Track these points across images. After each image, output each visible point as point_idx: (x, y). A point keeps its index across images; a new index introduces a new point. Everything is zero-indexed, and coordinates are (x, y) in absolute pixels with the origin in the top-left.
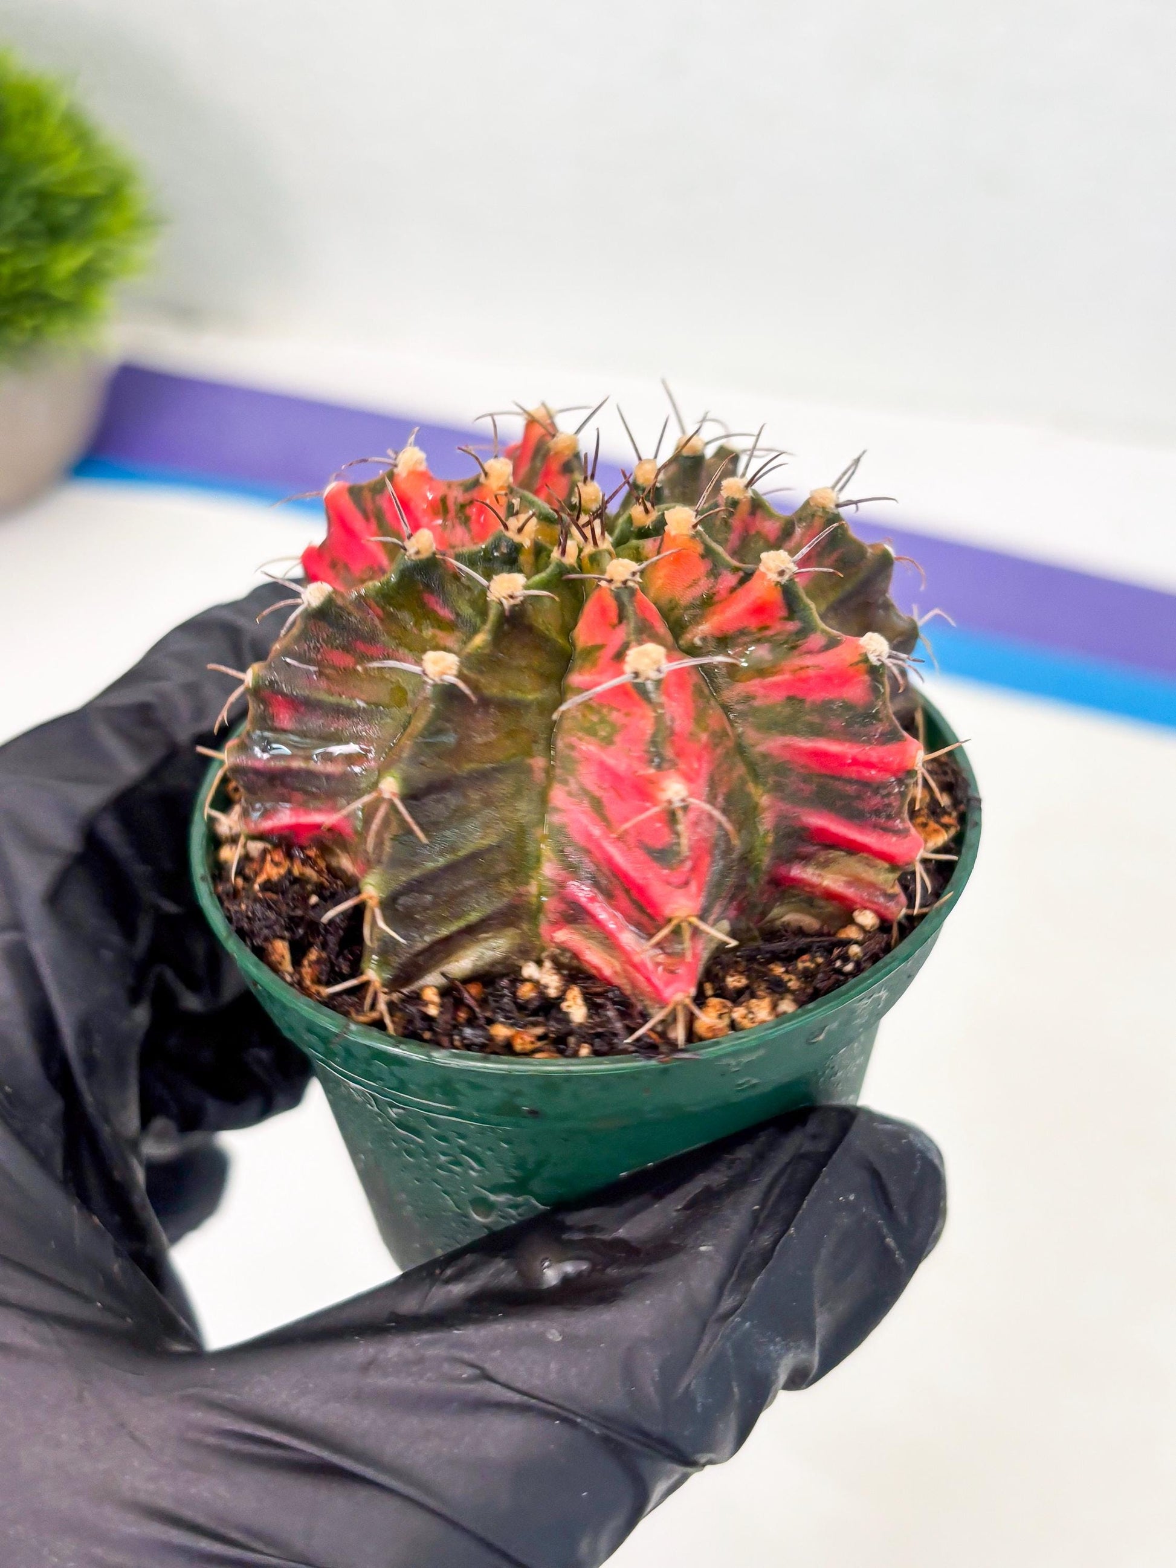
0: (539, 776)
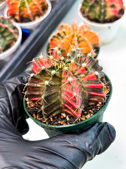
0: (60, 93)
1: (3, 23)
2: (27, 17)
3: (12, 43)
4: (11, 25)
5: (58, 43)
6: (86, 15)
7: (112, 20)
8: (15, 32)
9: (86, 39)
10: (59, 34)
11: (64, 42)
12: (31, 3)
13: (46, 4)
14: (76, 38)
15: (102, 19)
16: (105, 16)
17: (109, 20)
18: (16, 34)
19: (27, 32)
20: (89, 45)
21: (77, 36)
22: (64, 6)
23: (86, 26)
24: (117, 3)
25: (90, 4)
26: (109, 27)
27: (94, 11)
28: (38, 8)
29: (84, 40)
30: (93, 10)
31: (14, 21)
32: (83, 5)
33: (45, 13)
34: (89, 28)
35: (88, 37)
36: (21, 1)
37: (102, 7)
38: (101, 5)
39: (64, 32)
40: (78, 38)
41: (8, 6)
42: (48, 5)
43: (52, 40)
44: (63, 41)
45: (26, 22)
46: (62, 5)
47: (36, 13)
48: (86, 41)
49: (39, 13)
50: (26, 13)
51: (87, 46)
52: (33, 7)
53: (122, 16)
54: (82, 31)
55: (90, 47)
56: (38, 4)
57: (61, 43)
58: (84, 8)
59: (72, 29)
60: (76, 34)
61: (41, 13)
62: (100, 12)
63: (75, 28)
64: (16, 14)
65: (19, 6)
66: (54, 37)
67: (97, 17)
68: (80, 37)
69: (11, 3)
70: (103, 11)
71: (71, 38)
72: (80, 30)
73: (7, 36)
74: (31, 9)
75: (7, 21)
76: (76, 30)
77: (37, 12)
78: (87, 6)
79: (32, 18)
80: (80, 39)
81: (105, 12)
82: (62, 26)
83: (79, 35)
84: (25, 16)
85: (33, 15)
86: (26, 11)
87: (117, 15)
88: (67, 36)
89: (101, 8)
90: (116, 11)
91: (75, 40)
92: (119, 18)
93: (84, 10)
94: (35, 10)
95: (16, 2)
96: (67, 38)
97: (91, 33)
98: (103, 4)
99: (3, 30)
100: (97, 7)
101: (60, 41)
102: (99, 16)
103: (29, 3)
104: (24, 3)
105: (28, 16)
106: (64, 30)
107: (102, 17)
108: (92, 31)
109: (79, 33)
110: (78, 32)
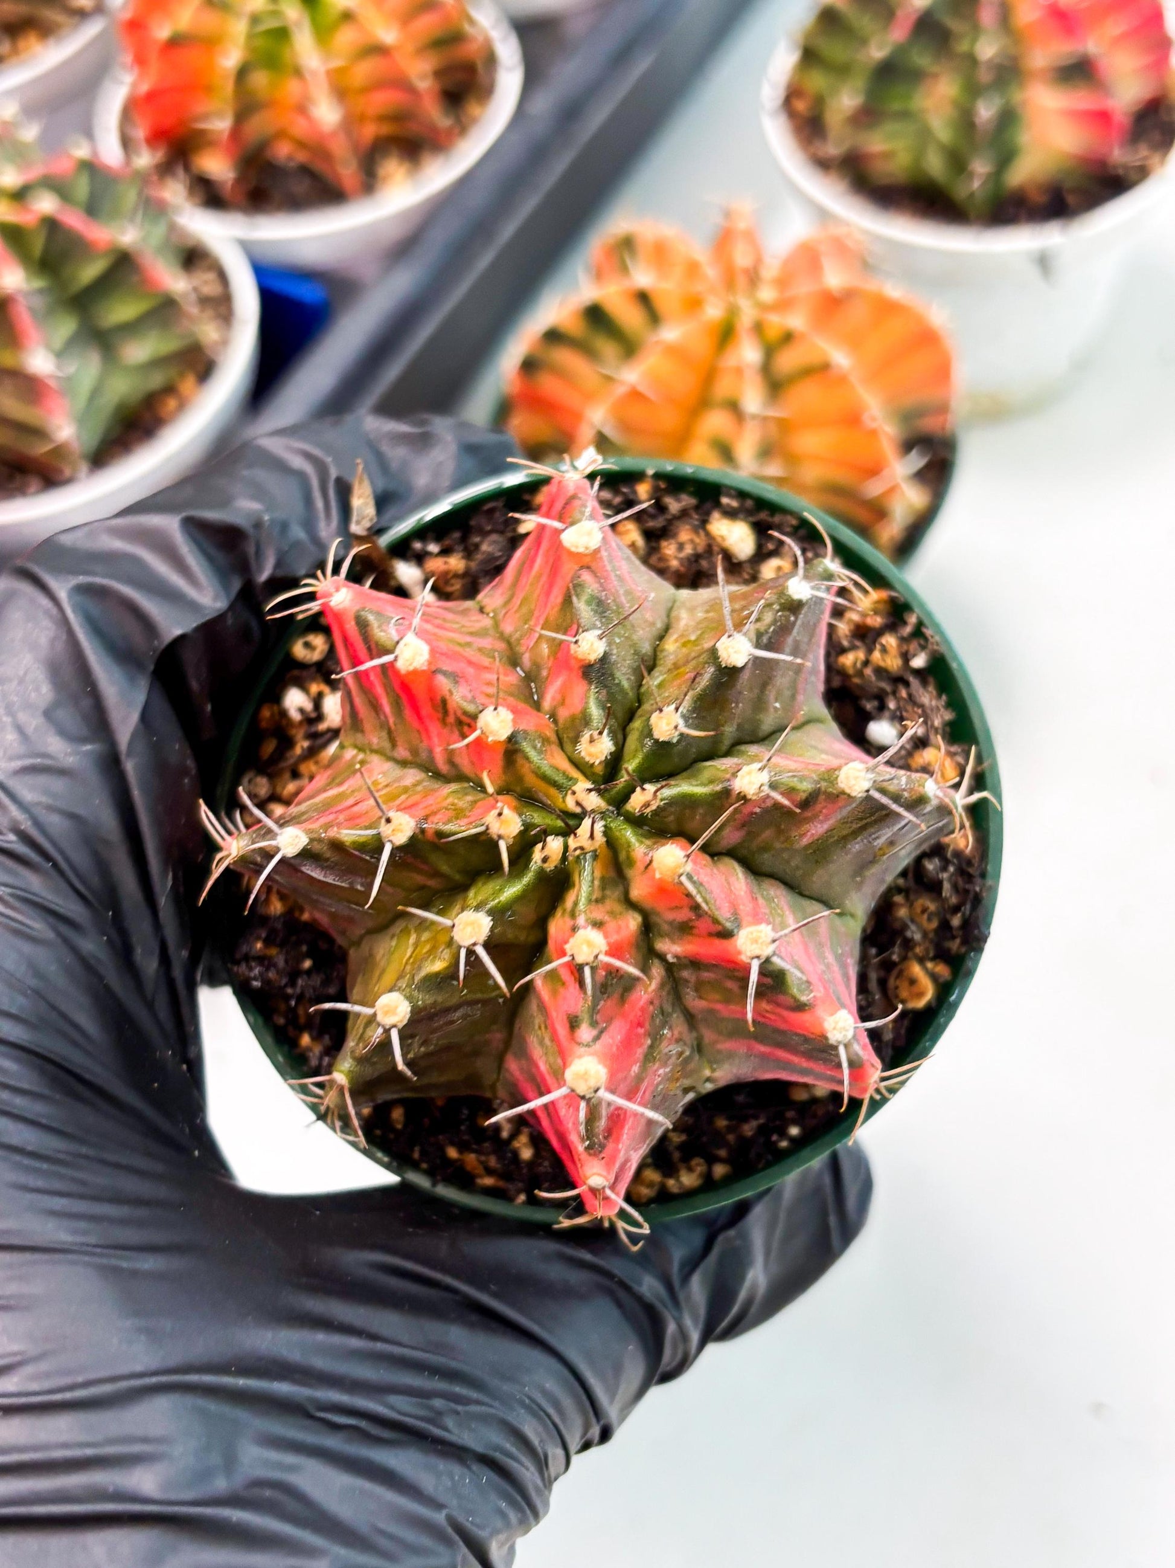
1: (92, 209)
2: (302, 157)
3: (170, 390)
4: (159, 231)
5: (590, 397)
6: (833, 149)
7: (1071, 199)
8: (195, 289)
9: (841, 359)
10: (595, 315)
11: (642, 388)
12: (346, 38)
13: (471, 50)
14: (749, 353)
15: (976, 184)
16: (1006, 157)
17: (1040, 199)
18: (210, 313)
19: (307, 293)
20: (866, 418)
21: (758, 328)
22: (642, 64)
23: (841, 248)
24: (1118, 41)
25: (877, 52)
26: (1044, 262)
27: (905, 115)
28: (401, 84)
29: (821, 370)
30: (896, 106)
31: (192, 191)
32: (810, 56)
33: (462, 128)
34: (865, 264)
35: (854, 342)
36: (255, 19)
37: (984, 76)
38: (972, 60)
39: (643, 298)
40: (770, 351)
41: (128, 58)
42: (491, 59)
43: (529, 366)
44: (631, 375)
45: (296, 204)
46: (622, 57)
47: (386, 129)
48: (842, 380)
49: (413, 128)
50: (299, 127)
51: (852, 419)
52: (364, 71)
53: (1155, 159)
54: (803, 288)
55: (873, 433)
56: (410, 48)
57: (620, 390)
58: (817, 81)
59: (711, 273)
60: (747, 315)
61: (434, 129)
62: (966, 121)
63: (742, 258)
64: (202, 133)
65: (231, 59)
66: (553, 336)
67: (935, 165)
68: (788, 338)
69: (162, 32)
70: (986, 111)
71: (702, 346)
72: (783, 282)
73: (131, 329)
74: (341, 92)
75: (130, 196)
76: (753, 278)
77: (398, 117)
78: (842, 71)
79: (347, 172)
80: (788, 361)
81: (1008, 119)
82: (627, 244)
83: (777, 322)
84: (283, 151)
85: (356, 147)
86: (302, 109)
87: (1119, 156)
88: (670, 333)
89: (973, 90)
90: (1102, 117)
91: (739, 371)
92: (1133, 176)
93: (819, 103)
94: (383, 100)
95: (210, 21)
96: (673, 351)
97: (887, 308)
98: (987, 49)
99: (90, 272)
100: (935, 76)
101: (609, 379)
102: (958, 162)
103: (323, 34)
104: (282, 34)
105: (318, 148)
106: (643, 278)
107: (981, 167)
108: (894, 291)
109: (783, 305)
110: (767, 294)
